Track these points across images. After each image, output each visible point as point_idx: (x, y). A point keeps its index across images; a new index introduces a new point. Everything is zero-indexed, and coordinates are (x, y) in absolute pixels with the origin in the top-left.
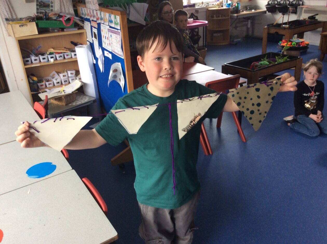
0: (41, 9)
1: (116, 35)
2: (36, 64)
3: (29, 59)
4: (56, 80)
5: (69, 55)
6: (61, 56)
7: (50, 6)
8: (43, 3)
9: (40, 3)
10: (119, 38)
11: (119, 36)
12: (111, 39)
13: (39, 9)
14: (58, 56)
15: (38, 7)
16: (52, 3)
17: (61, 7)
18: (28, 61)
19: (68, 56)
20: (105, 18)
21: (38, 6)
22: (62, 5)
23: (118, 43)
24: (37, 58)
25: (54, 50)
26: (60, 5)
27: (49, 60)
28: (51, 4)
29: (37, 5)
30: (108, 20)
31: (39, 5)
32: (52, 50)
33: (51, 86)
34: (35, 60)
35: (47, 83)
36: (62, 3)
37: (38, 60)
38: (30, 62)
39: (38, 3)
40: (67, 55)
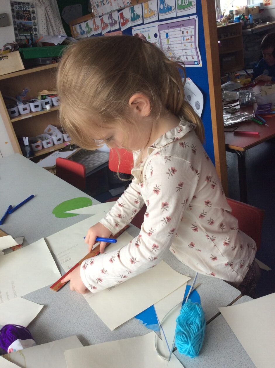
0: (21, 36)
1: (182, 28)
2: (25, 115)
3: (15, 109)
4: (56, 136)
7: (33, 29)
8: (23, 26)
9: (17, 26)
10: (193, 30)
11: (193, 27)
12: (168, 40)
13: (18, 34)
14: (54, 99)
15: (17, 32)
16: (34, 25)
17: (48, 29)
18: (14, 112)
20: (146, 12)
21: (17, 30)
22: (49, 26)
23: (188, 41)
24: (26, 106)
25: (49, 92)
26: (47, 27)
27: (44, 108)
28: (34, 27)
29: (15, 29)
30: (156, 12)
31: (18, 28)
32: (46, 92)
33: (49, 145)
34: (25, 109)
35: (44, 143)
36: (49, 23)
37: (28, 108)
38: (17, 114)
39: (16, 26)
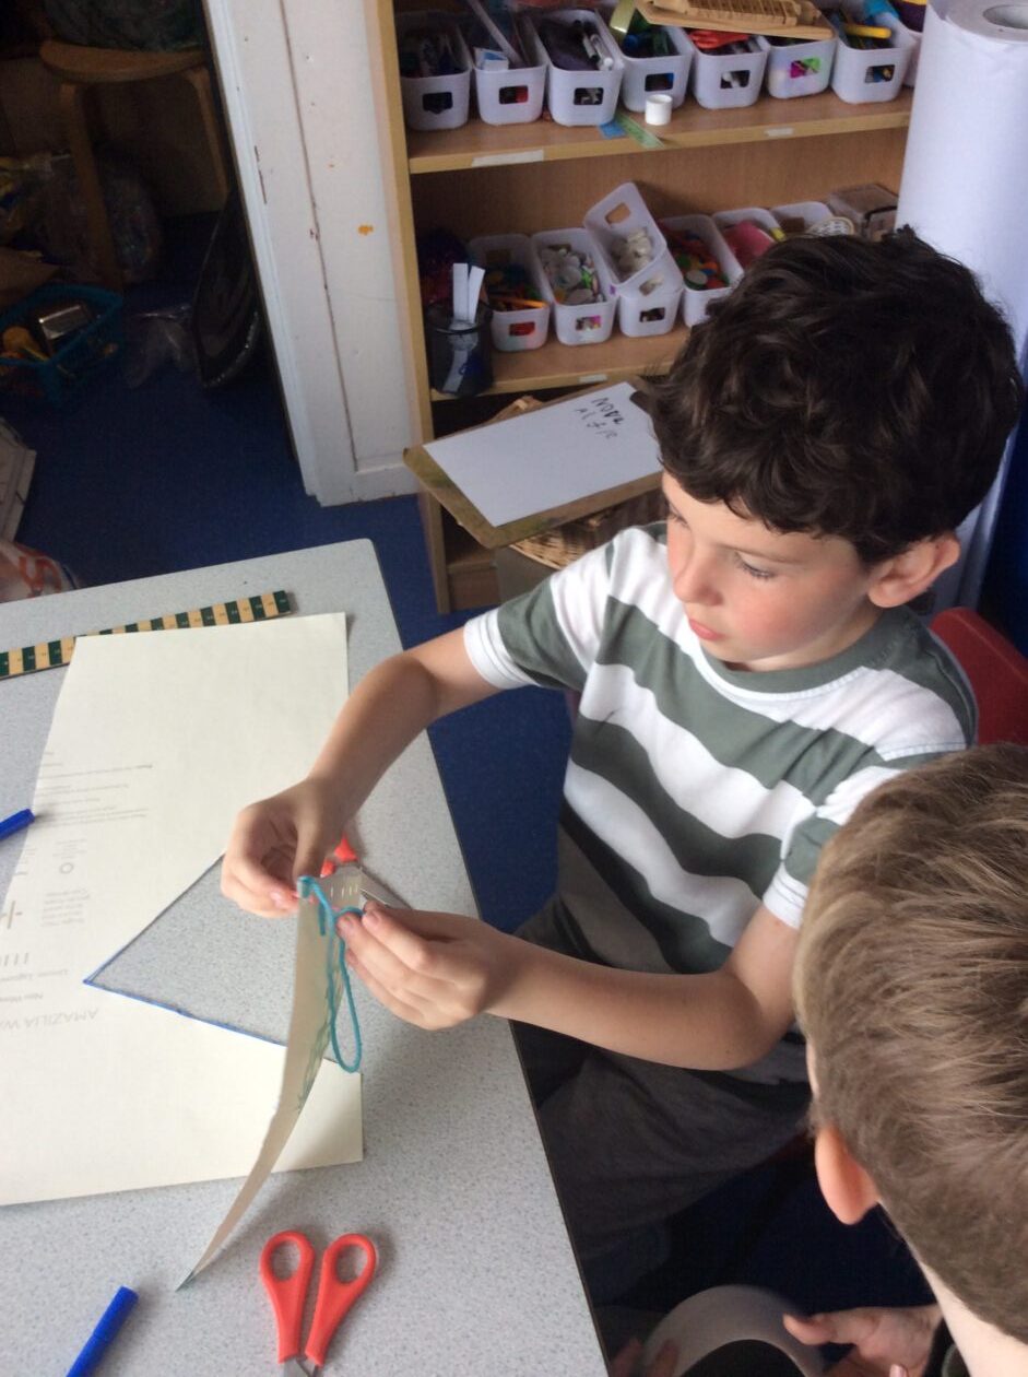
3: (452, 84)
4: (646, 289)
5: (815, 71)
6: (742, 77)
14: (711, 68)
18: (442, 101)
19: (801, 79)
27: (633, 105)
32: (674, 8)
33: (590, 335)
34: (511, 95)
35: (566, 315)
37: (531, 93)
40: (798, 69)
